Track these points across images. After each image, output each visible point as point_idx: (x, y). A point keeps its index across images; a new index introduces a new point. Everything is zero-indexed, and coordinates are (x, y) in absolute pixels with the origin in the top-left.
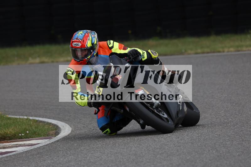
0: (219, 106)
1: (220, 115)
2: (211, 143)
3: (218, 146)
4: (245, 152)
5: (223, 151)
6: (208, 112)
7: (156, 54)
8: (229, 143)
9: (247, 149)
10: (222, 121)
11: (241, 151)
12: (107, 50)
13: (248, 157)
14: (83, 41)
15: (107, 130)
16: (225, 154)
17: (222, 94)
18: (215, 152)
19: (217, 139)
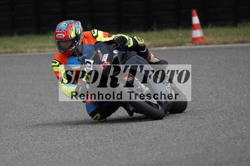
0: (21, 106)
1: (23, 115)
2: (13, 143)
3: (21, 146)
4: (47, 152)
5: (25, 151)
6: (10, 112)
7: (142, 40)
8: (31, 142)
9: (49, 149)
10: (25, 122)
11: (44, 151)
12: (91, 40)
13: (50, 156)
14: (67, 32)
15: (97, 115)
16: (28, 154)
17: (25, 95)
18: (18, 153)
19: (20, 138)
